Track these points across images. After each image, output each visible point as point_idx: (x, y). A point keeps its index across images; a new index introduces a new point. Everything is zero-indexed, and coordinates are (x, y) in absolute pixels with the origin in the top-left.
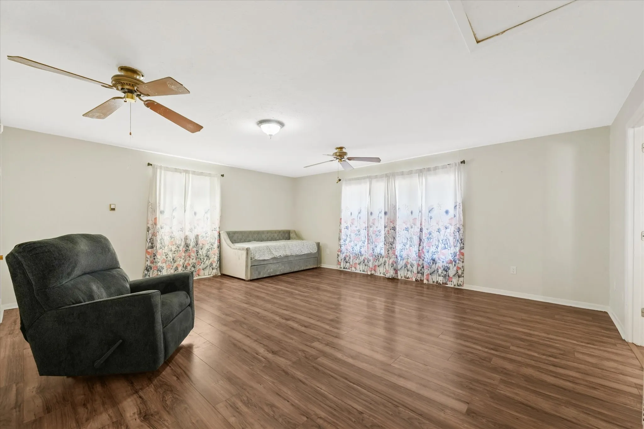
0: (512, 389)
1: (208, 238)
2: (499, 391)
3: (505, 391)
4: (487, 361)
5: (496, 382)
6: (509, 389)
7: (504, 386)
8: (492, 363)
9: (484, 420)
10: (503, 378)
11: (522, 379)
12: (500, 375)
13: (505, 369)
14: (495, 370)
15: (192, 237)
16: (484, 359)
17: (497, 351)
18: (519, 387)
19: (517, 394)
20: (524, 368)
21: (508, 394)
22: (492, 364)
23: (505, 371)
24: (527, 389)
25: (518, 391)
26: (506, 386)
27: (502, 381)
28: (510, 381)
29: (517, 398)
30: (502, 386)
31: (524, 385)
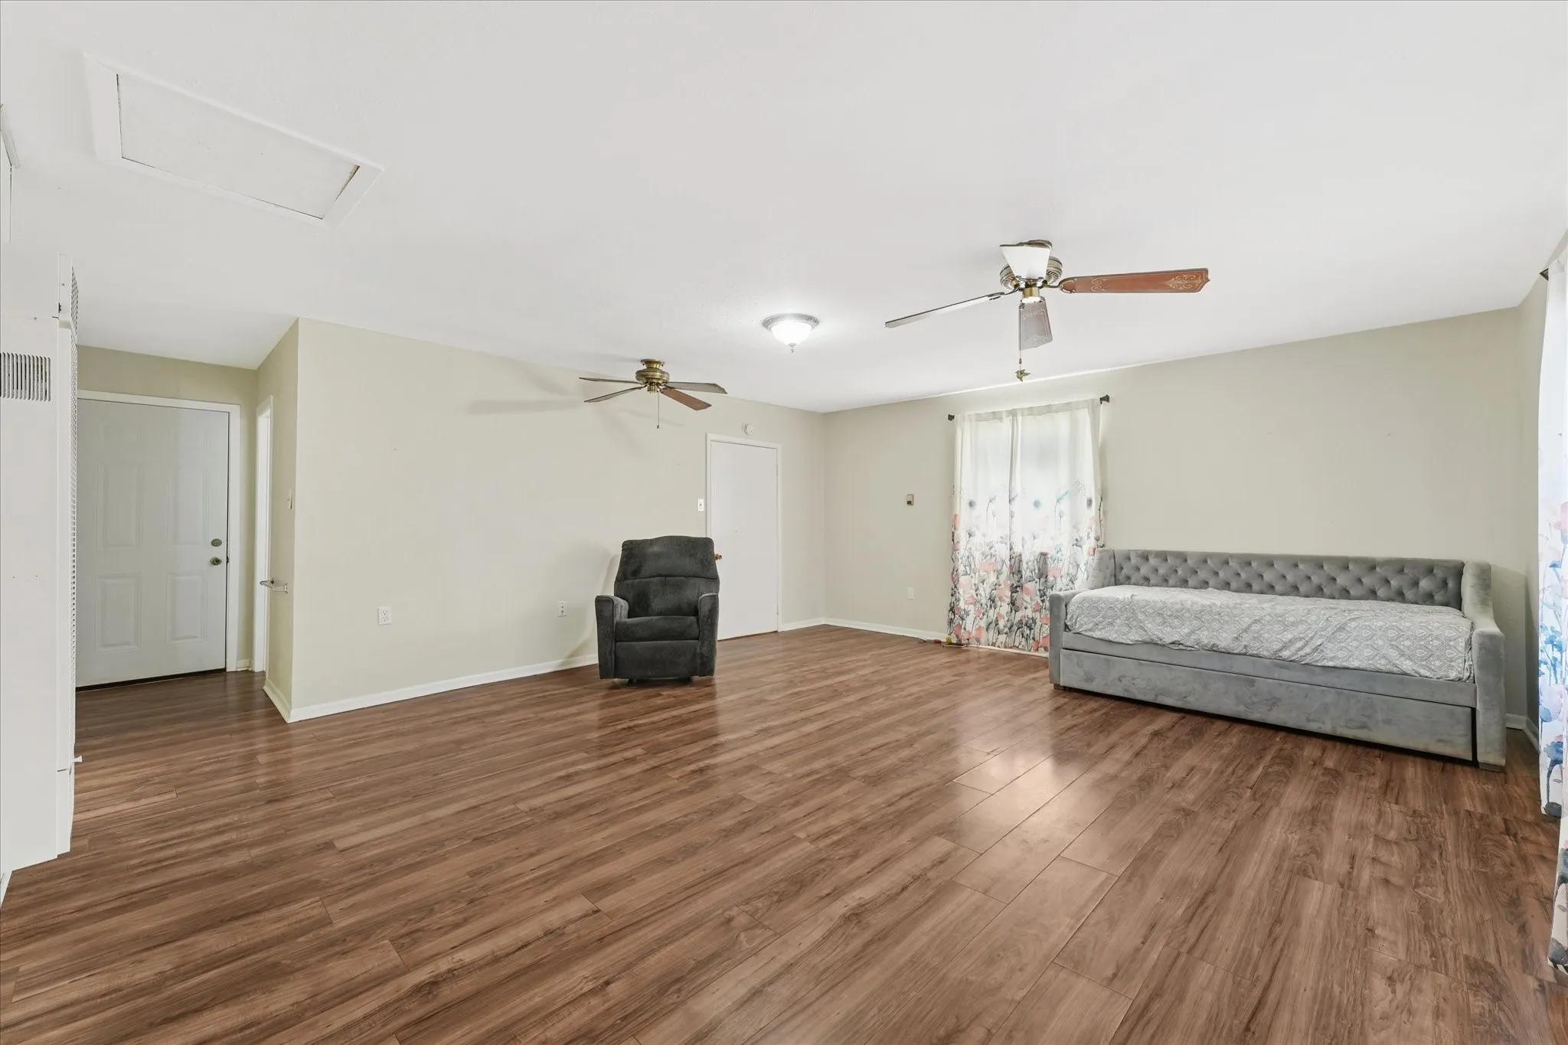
0: (295, 921)
1: (1061, 563)
2: (312, 900)
3: (305, 908)
4: (402, 936)
5: (334, 909)
6: (301, 916)
7: (313, 916)
8: (386, 942)
9: (300, 852)
10: (328, 929)
11: (289, 962)
12: (339, 930)
13: (344, 953)
14: (363, 933)
15: (1029, 557)
16: (414, 936)
17: (418, 989)
18: (280, 940)
19: (279, 919)
20: (302, 997)
21: (294, 907)
22: (384, 938)
23: (338, 949)
24: (266, 945)
25: (279, 928)
26: (308, 918)
27: (326, 921)
28: (311, 935)
29: (274, 914)
30: (315, 912)
31: (274, 950)
